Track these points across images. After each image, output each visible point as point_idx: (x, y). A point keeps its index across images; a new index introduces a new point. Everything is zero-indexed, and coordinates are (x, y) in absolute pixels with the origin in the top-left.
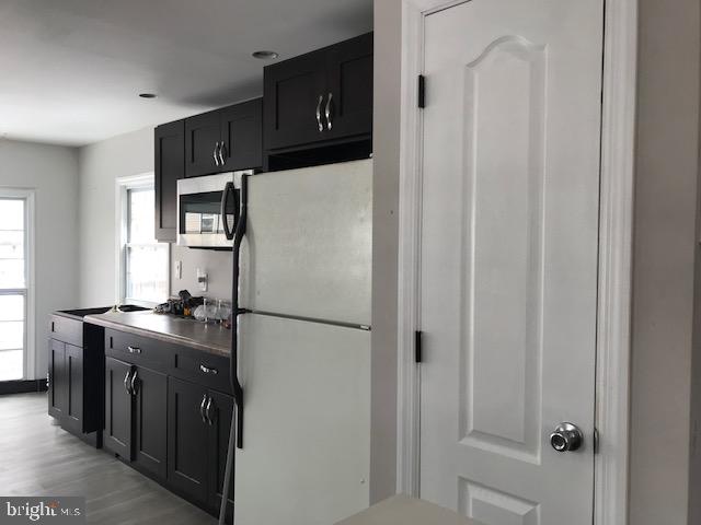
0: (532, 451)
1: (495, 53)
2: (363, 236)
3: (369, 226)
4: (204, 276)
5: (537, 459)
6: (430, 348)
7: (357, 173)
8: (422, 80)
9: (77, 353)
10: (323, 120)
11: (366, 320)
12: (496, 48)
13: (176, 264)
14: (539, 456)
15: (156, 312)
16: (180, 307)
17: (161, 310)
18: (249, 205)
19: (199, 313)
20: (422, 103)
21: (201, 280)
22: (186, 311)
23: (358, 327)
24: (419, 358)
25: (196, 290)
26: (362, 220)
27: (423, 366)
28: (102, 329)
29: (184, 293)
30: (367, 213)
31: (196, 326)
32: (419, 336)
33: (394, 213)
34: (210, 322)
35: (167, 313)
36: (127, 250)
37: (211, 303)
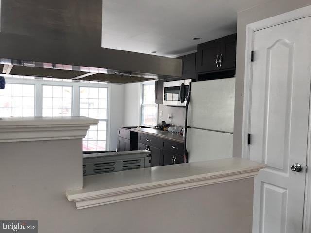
0: (286, 173)
1: (277, 44)
2: (231, 103)
3: (233, 99)
4: (171, 116)
5: (287, 175)
6: (253, 139)
7: (230, 82)
8: (253, 53)
9: (128, 141)
10: (218, 63)
11: (232, 131)
12: (278, 43)
13: (161, 112)
14: (288, 174)
15: (154, 128)
16: (163, 127)
17: (155, 128)
18: (192, 92)
19: (169, 129)
20: (252, 60)
21: (170, 118)
22: (164, 128)
23: (229, 133)
24: (249, 143)
25: (168, 121)
26: (231, 97)
27: (251, 145)
28: (137, 133)
29: (164, 122)
30: (233, 95)
31: (169, 133)
32: (249, 135)
33: (242, 95)
34: (174, 132)
35: (158, 129)
36: (142, 107)
37: (174, 126)
